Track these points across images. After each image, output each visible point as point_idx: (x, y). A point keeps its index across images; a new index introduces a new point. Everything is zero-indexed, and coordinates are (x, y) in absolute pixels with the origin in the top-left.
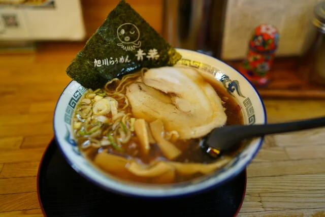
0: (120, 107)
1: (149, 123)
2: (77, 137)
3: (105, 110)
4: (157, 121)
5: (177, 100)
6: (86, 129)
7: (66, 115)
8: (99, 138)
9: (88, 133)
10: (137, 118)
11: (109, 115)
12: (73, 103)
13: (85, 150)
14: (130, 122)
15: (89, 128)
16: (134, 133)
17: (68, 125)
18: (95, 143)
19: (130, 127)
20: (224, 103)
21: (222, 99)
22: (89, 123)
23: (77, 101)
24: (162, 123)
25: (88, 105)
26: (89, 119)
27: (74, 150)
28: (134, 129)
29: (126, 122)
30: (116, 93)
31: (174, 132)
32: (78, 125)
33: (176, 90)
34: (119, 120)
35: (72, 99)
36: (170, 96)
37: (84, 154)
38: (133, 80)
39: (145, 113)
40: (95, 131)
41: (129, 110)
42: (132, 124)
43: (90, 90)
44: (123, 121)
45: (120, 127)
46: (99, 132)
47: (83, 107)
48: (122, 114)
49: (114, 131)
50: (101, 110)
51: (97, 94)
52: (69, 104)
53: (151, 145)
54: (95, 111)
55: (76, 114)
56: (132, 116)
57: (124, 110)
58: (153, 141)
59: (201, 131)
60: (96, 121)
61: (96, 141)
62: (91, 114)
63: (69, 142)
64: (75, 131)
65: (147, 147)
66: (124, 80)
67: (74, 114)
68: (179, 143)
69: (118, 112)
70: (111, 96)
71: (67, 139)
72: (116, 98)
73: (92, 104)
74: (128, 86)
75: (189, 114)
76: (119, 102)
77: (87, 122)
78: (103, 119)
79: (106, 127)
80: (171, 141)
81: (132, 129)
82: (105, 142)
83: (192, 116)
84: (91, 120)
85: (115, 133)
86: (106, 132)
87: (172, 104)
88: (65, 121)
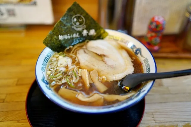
0: (73, 62)
1: (89, 72)
2: (48, 79)
3: (65, 64)
4: (94, 71)
5: (106, 59)
6: (53, 75)
7: (42, 67)
8: (60, 80)
9: (54, 77)
10: (82, 69)
11: (67, 67)
12: (46, 60)
13: (53, 86)
14: (79, 71)
15: (55, 75)
16: (81, 77)
17: (44, 73)
18: (58, 82)
19: (78, 74)
20: (132, 61)
21: (132, 59)
23: (48, 59)
24: (97, 72)
25: (55, 61)
26: (55, 69)
27: (46, 86)
28: (81, 75)
29: (76, 71)
30: (71, 54)
31: (104, 77)
32: (49, 72)
33: (105, 53)
34: (72, 70)
35: (46, 57)
36: (102, 56)
37: (52, 89)
38: (81, 47)
39: (87, 66)
40: (59, 76)
41: (78, 64)
42: (79, 73)
43: (56, 53)
44: (75, 71)
45: (73, 74)
46: (61, 76)
47: (52, 62)
48: (74, 66)
49: (70, 76)
50: (62, 64)
51: (60, 55)
52: (44, 61)
53: (90, 84)
54: (59, 65)
55: (48, 66)
56: (80, 68)
57: (75, 64)
58: (92, 82)
59: (119, 76)
60: (59, 70)
61: (59, 81)
62: (56, 66)
63: (45, 83)
64: (48, 76)
65: (88, 85)
66: (75, 47)
67: (47, 66)
68: (106, 83)
69: (72, 65)
70: (68, 56)
71: (43, 80)
72: (71, 57)
73: (57, 60)
74: (78, 50)
75: (112, 67)
76: (72, 60)
77: (54, 71)
78: (63, 69)
79: (65, 74)
80: (101, 82)
81: (80, 76)
82: (64, 81)
83: (114, 68)
84: (57, 70)
85: (70, 77)
86: (65, 76)
87: (103, 61)
88: (42, 70)
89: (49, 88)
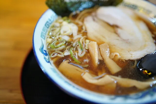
0: (80, 31)
1: (99, 45)
2: (48, 49)
3: (69, 32)
4: (105, 44)
5: (119, 31)
6: (55, 44)
7: (42, 33)
8: (63, 51)
9: (55, 47)
10: (91, 40)
11: (71, 36)
12: (47, 25)
13: (52, 59)
14: (86, 42)
15: (57, 44)
16: (88, 51)
17: (43, 40)
18: (60, 54)
19: (85, 46)
20: (154, 36)
21: (153, 33)
22: (58, 40)
23: (50, 24)
24: (108, 46)
25: (58, 27)
26: (57, 37)
27: (45, 58)
29: (83, 43)
30: (77, 21)
31: (117, 54)
32: (50, 40)
33: (118, 24)
34: (77, 40)
35: (47, 22)
36: (114, 27)
37: (52, 62)
38: (89, 13)
39: (96, 37)
40: (61, 46)
41: (85, 34)
42: (86, 44)
43: (60, 17)
44: (81, 41)
45: (78, 45)
46: (63, 47)
47: (54, 28)
48: (80, 36)
49: (74, 47)
50: (66, 32)
51: (64, 20)
52: (45, 25)
53: (100, 61)
54: (62, 32)
55: (49, 33)
56: (87, 38)
57: (82, 33)
58: (101, 59)
59: (137, 55)
60: (62, 39)
61: (60, 52)
62: (59, 33)
63: (43, 53)
64: (47, 44)
65: (97, 62)
66: (83, 13)
67: (47, 33)
68: (119, 62)
69: (78, 34)
70: (74, 23)
71: (42, 50)
72: (77, 24)
73: (61, 27)
74: (86, 17)
75: (127, 42)
76: (79, 27)
77: (56, 39)
78: (67, 39)
79: (69, 44)
80: (113, 59)
81: (87, 48)
82: (66, 53)
83: (130, 43)
84: (59, 38)
85: (75, 49)
86: (68, 47)
87: (116, 33)
88: (41, 36)
89: (48, 61)
